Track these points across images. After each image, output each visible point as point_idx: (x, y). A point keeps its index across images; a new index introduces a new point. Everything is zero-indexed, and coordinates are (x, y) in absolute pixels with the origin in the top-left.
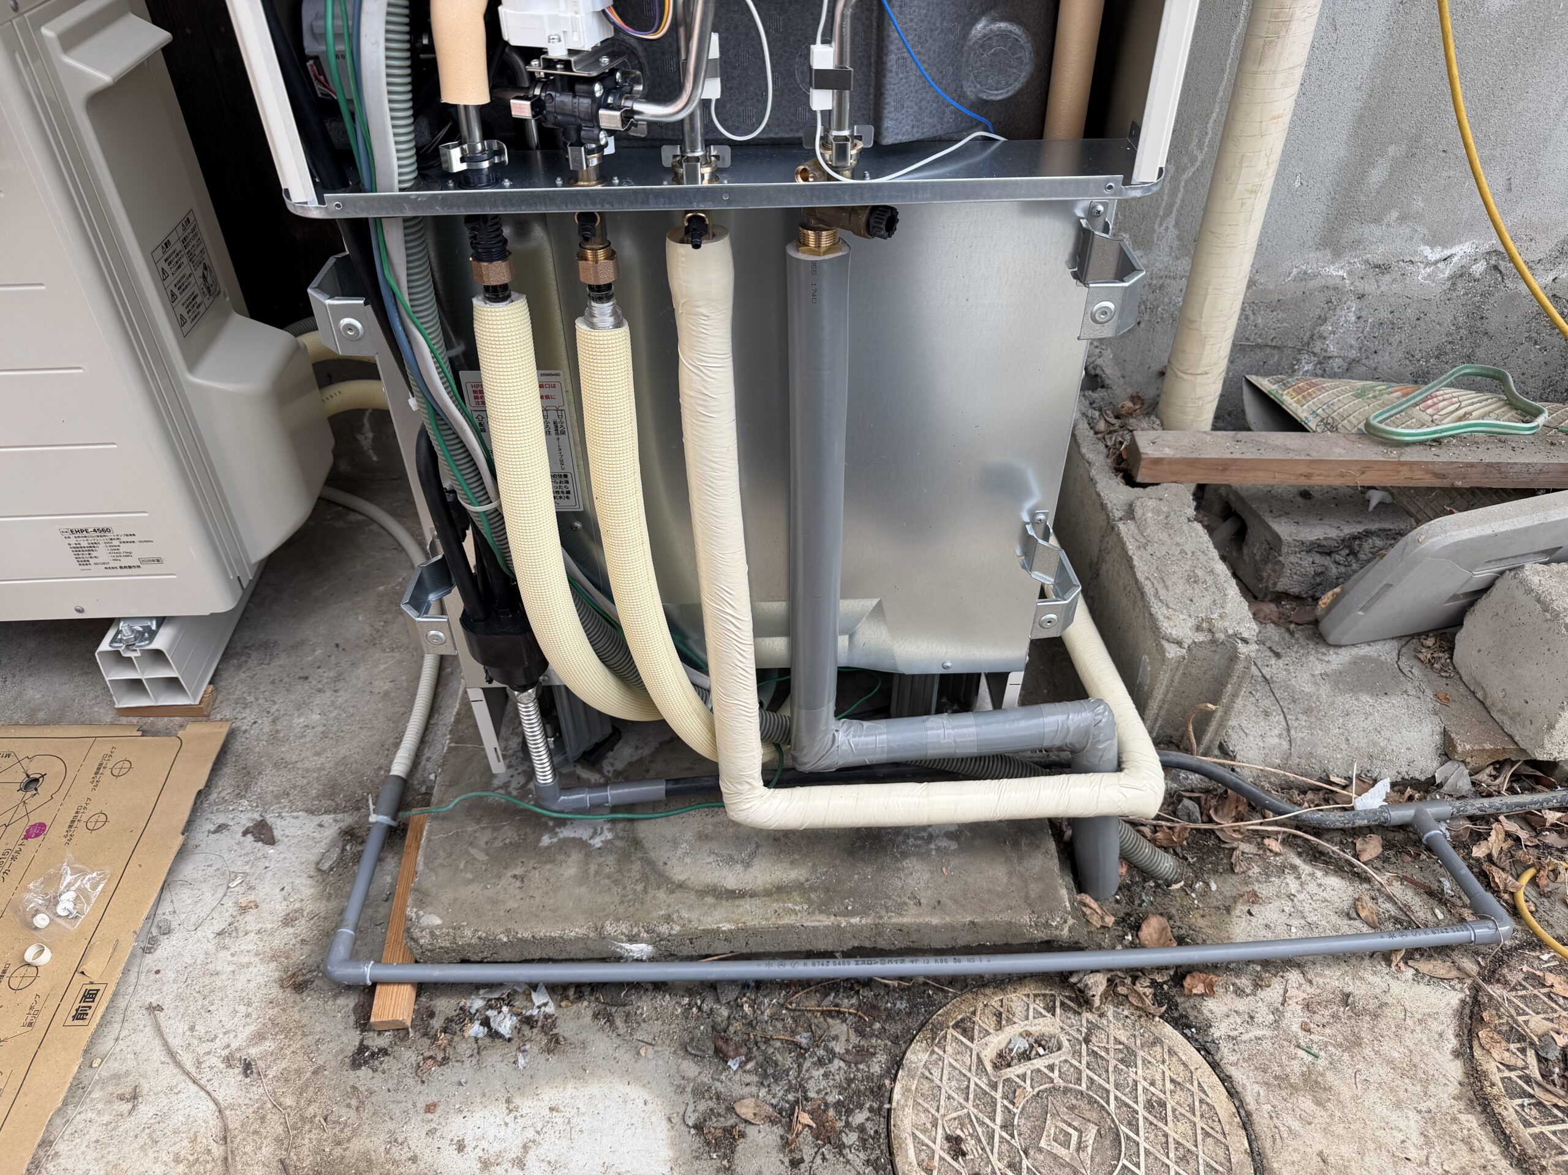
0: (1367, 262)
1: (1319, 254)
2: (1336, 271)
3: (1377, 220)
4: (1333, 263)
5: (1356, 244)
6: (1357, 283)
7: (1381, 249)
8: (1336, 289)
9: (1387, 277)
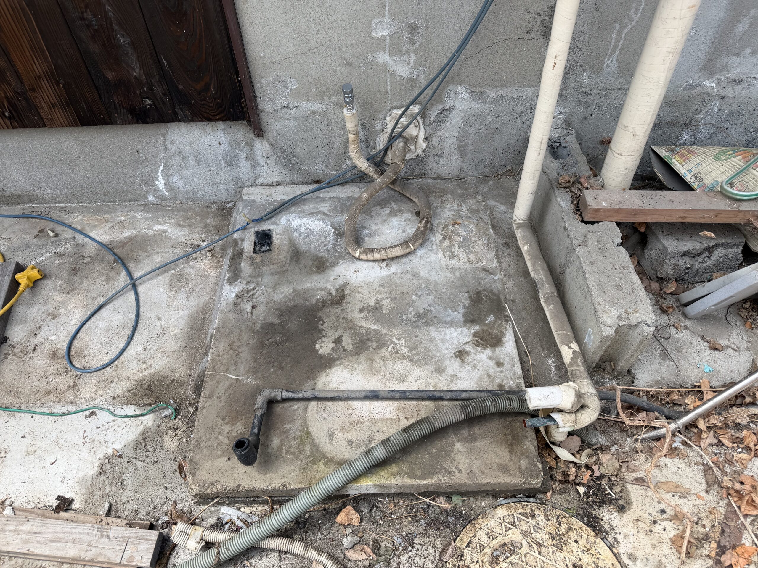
0: (728, 78)
1: (700, 75)
2: (710, 84)
3: (737, 54)
4: (708, 79)
5: (725, 68)
6: (721, 91)
7: (738, 71)
8: (708, 94)
9: (739, 87)
